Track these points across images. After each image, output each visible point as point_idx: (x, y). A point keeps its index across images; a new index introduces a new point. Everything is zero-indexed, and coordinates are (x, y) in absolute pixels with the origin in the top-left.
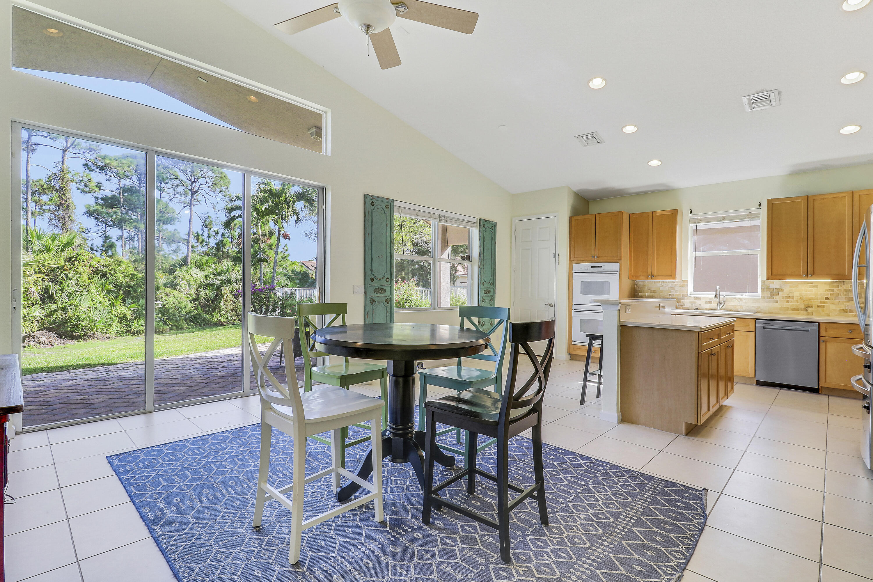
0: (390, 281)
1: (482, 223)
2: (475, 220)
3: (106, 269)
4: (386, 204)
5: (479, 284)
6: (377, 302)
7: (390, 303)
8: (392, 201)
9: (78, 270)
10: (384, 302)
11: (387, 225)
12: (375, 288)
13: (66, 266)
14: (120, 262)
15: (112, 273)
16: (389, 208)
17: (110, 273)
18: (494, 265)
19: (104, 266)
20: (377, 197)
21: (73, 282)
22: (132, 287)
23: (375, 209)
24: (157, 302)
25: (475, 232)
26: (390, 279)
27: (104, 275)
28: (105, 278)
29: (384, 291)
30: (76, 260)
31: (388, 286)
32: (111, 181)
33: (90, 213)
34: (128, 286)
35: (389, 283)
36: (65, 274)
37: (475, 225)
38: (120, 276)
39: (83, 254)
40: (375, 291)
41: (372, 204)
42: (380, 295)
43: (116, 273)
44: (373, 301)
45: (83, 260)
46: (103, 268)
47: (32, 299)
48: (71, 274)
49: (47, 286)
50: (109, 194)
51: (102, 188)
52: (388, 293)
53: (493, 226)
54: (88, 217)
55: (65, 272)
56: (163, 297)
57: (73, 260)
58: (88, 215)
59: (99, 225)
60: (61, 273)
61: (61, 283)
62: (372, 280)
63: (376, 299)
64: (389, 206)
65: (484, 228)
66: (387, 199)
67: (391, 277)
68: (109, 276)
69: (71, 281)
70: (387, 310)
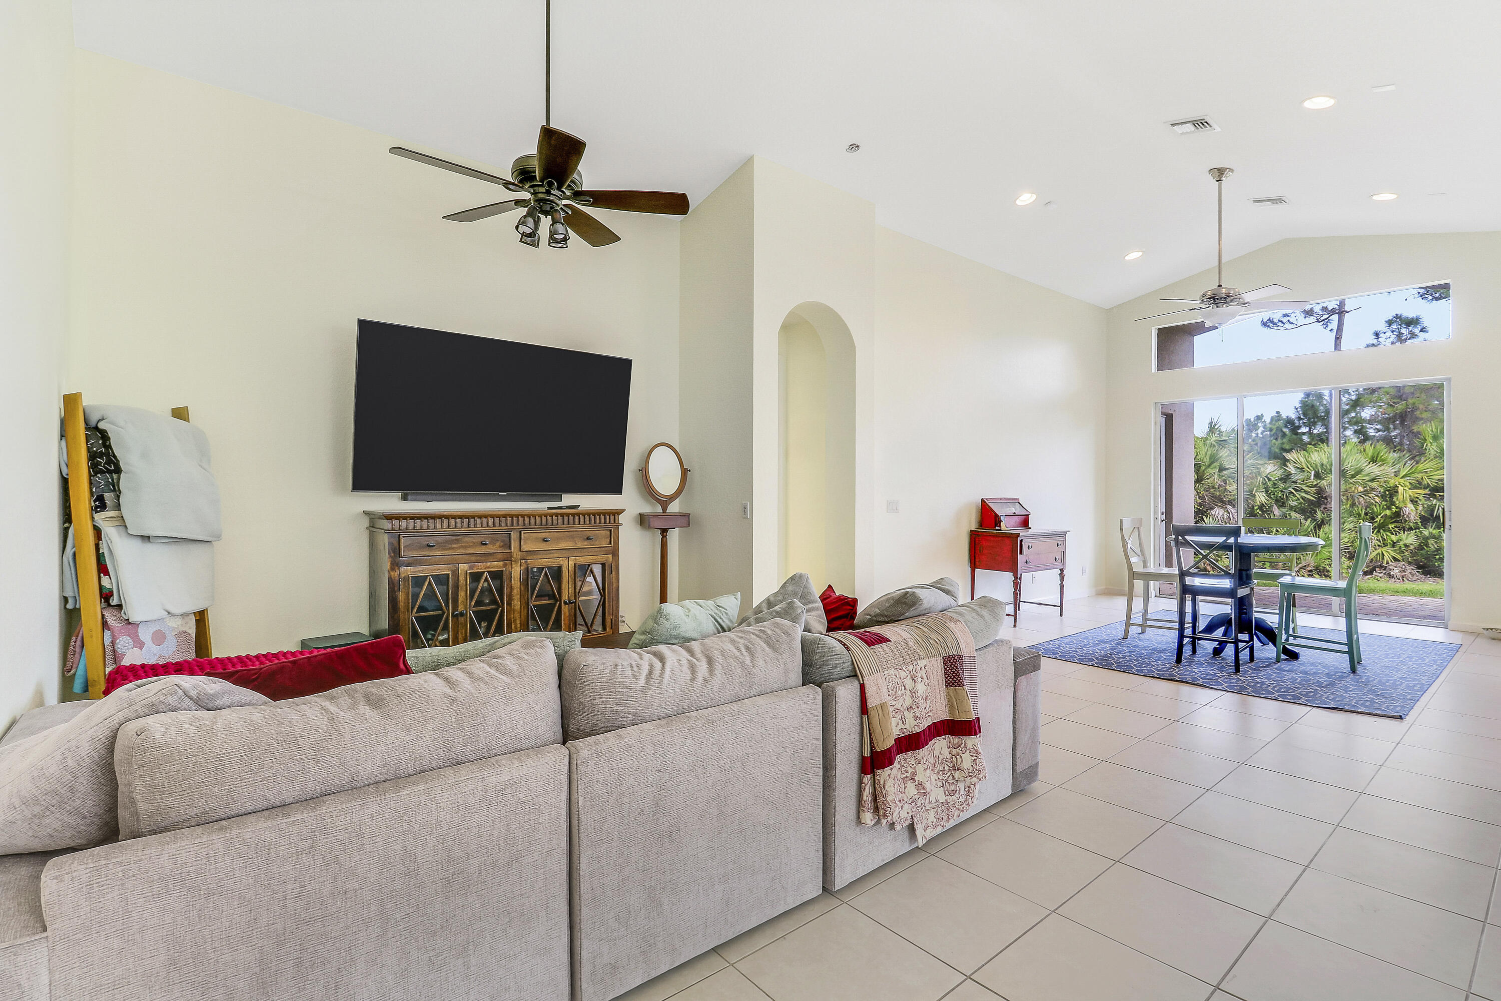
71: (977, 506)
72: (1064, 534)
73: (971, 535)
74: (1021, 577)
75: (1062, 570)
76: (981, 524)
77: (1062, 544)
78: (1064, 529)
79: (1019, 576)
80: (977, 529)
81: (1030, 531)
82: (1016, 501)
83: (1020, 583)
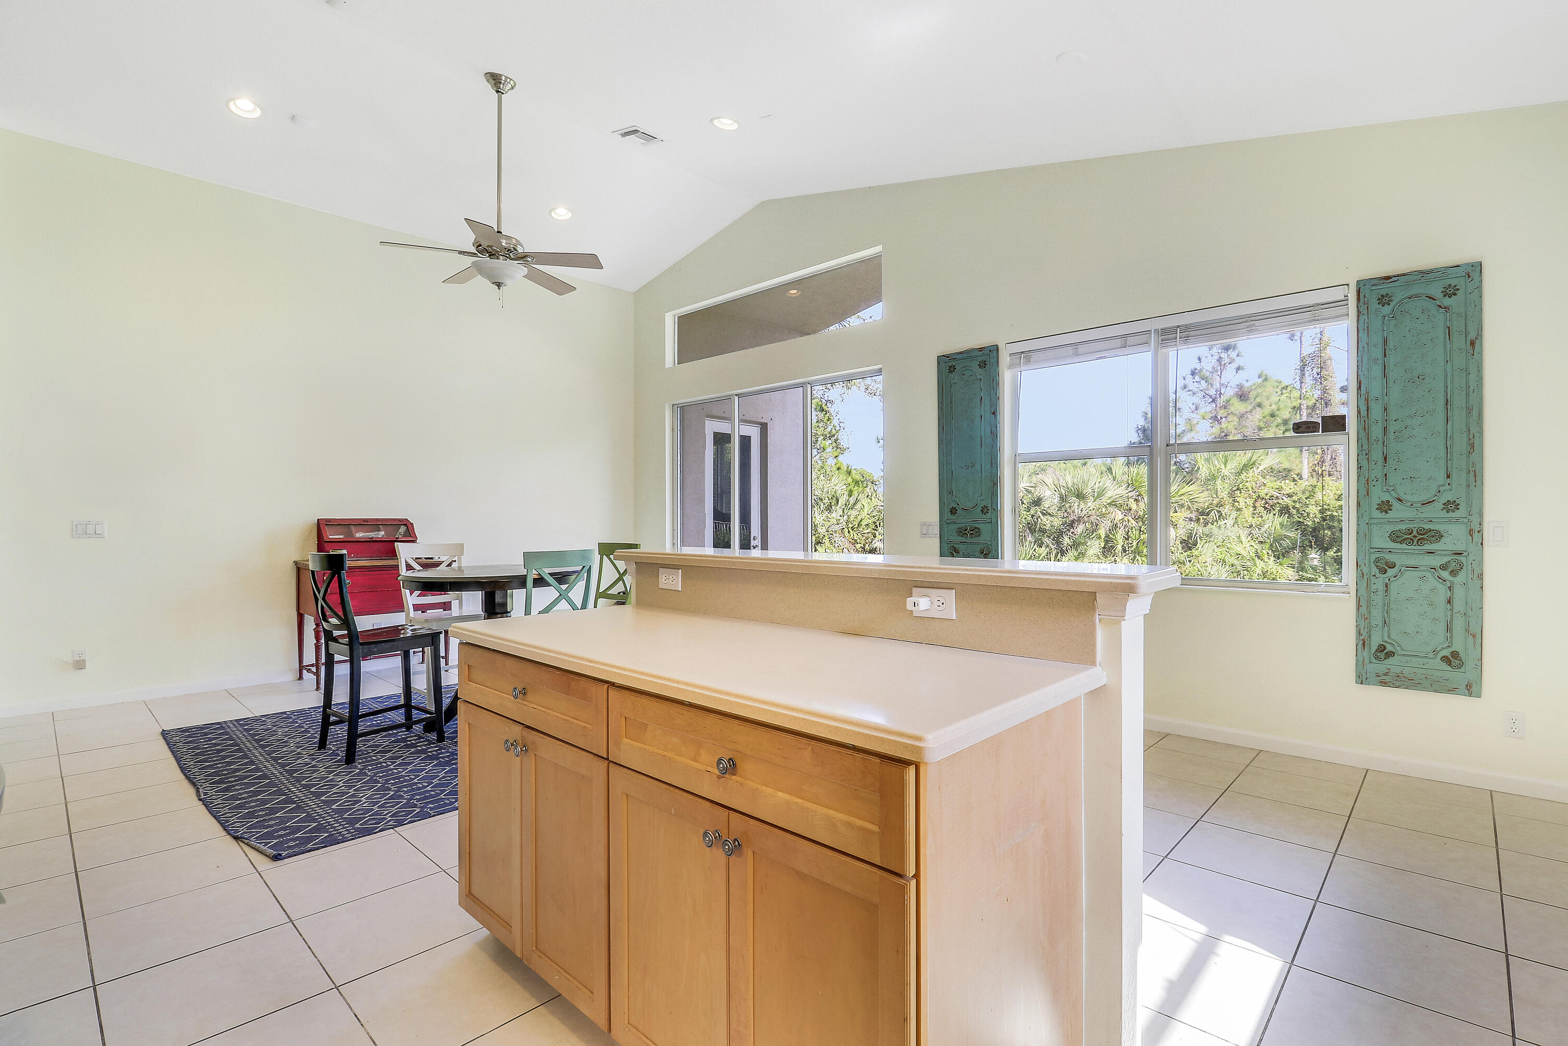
0: (990, 511)
1: (1373, 295)
2: (1338, 294)
4: (980, 359)
5: (1358, 510)
8: (993, 349)
11: (982, 399)
12: (959, 526)
16: (988, 366)
18: (1467, 430)
20: (961, 353)
23: (957, 376)
26: (988, 508)
29: (978, 532)
31: (985, 522)
35: (991, 515)
37: (1334, 312)
40: (959, 532)
41: (952, 369)
42: (969, 540)
44: (955, 550)
52: (986, 536)
53: (1463, 282)
62: (953, 511)
63: (960, 548)
64: (987, 362)
66: (981, 349)
67: (991, 505)
73: (296, 568)
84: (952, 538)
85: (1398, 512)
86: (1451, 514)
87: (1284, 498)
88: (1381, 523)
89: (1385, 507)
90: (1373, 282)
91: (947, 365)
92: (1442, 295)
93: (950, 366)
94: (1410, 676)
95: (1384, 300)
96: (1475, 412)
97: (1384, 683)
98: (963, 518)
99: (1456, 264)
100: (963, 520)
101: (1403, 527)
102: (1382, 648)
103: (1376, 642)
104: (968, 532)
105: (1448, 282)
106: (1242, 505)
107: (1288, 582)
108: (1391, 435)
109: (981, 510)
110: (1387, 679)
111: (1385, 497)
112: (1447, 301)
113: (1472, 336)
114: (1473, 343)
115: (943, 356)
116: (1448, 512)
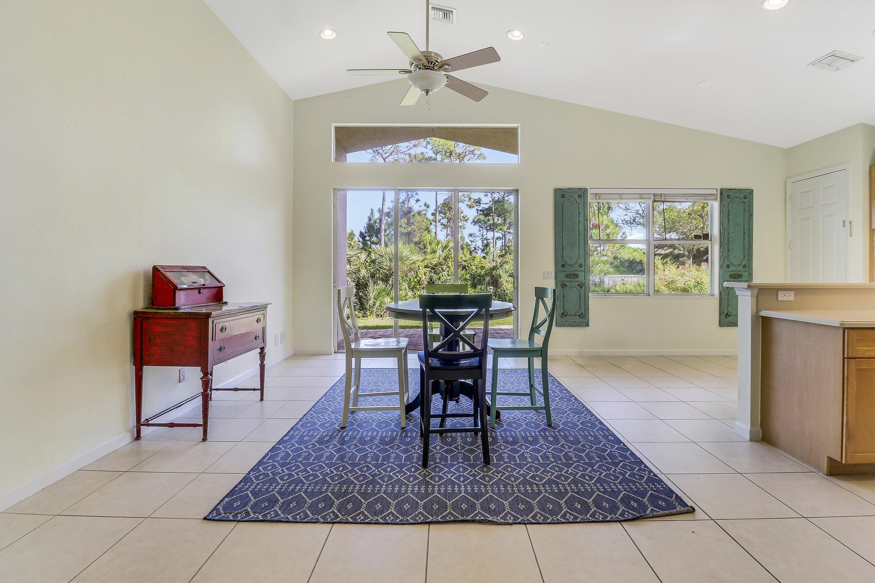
0: (584, 266)
1: (725, 194)
2: (714, 192)
3: (465, 264)
4: (579, 193)
5: (721, 267)
6: (568, 286)
7: (583, 288)
8: (585, 190)
9: (448, 264)
10: (577, 286)
11: (579, 213)
12: (567, 273)
13: (442, 262)
14: (474, 257)
15: (469, 266)
16: (582, 198)
17: (468, 266)
18: (749, 242)
19: (465, 261)
20: (568, 189)
21: (445, 273)
22: (482, 276)
23: (566, 200)
24: (490, 287)
25: (715, 206)
26: (583, 264)
27: (464, 268)
28: (465, 270)
29: (577, 276)
30: (447, 258)
31: (581, 271)
32: (487, 196)
33: (475, 222)
34: (479, 276)
35: (583, 268)
36: (442, 268)
37: (714, 198)
38: (474, 268)
39: (452, 253)
40: (567, 276)
41: (563, 196)
42: (572, 280)
43: (471, 265)
44: (565, 285)
45: (452, 257)
46: (464, 263)
47: (423, 285)
48: (444, 267)
49: (431, 276)
50: (487, 206)
51: (481, 202)
52: (581, 278)
53: (748, 195)
54: (474, 225)
55: (441, 267)
56: (504, 284)
57: (446, 258)
58: (474, 223)
59: (481, 231)
60: (439, 267)
61: (439, 273)
62: (563, 266)
63: (568, 284)
64: (583, 195)
65: (729, 200)
66: (580, 189)
67: (585, 263)
68: (467, 268)
69: (445, 272)
70: (580, 294)
71: (146, 276)
72: (263, 308)
73: (135, 319)
74: (212, 372)
75: (262, 349)
76: (153, 301)
77: (262, 319)
78: (265, 301)
79: (209, 371)
80: (146, 308)
81: (225, 308)
82: (203, 270)
83: (212, 378)
84: (562, 279)
85: (732, 268)
86: (745, 269)
87: (463, 262)
88: (728, 272)
89: (728, 266)
90: (726, 190)
91: (560, 193)
92: (743, 198)
93: (562, 195)
94: (735, 323)
95: (728, 197)
96: (751, 237)
97: (728, 326)
98: (568, 269)
99: (747, 189)
100: (569, 270)
101: (733, 273)
102: (727, 314)
103: (726, 312)
104: (572, 276)
105: (745, 194)
106: (450, 265)
107: (699, 293)
108: (730, 242)
109: (579, 266)
110: (729, 324)
111: (728, 263)
112: (744, 200)
113: (751, 213)
114: (751, 215)
115: (559, 189)
116: (744, 268)
